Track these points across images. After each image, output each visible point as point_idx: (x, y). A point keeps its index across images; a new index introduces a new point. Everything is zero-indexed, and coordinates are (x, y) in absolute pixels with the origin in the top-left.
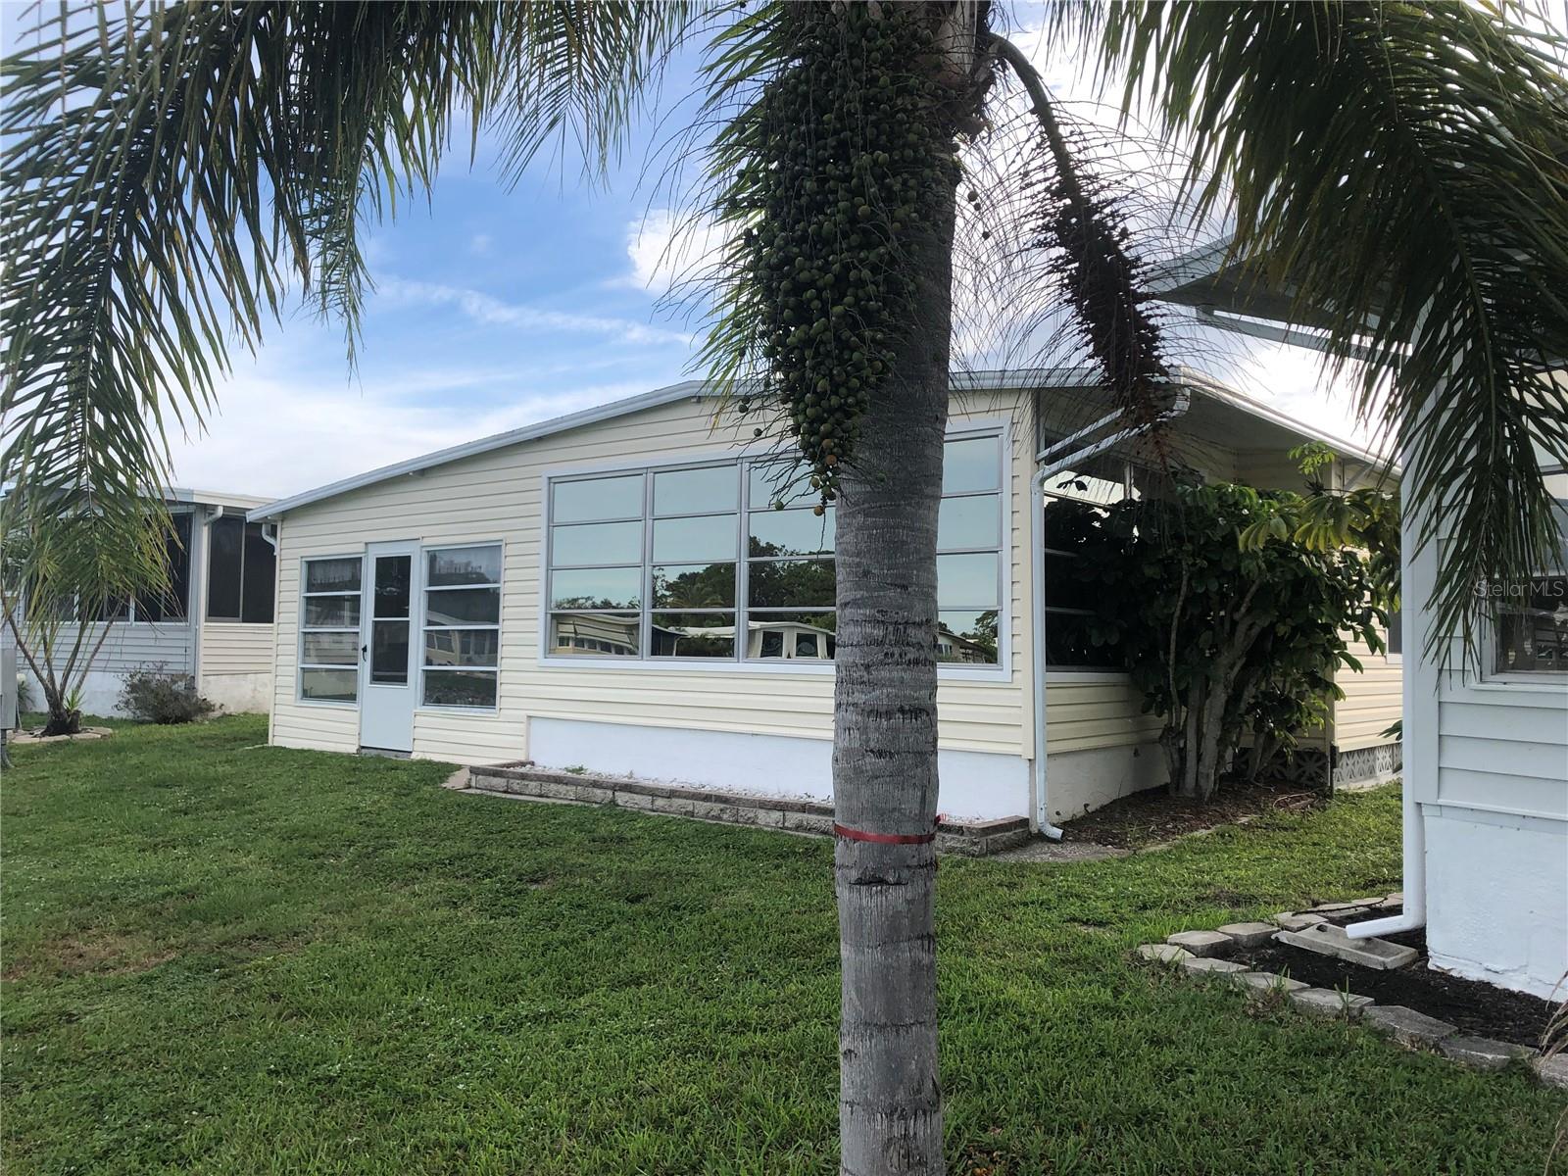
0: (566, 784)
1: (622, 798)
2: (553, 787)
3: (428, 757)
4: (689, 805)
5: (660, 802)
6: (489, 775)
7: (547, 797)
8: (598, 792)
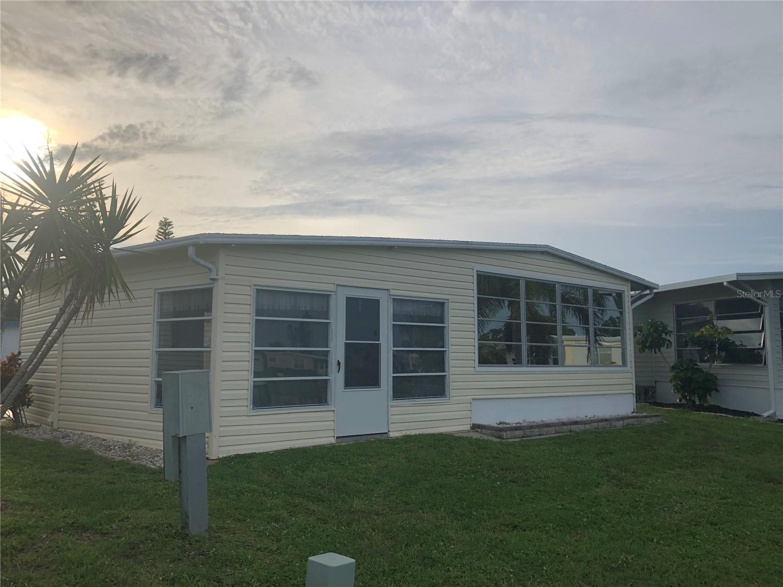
0: (551, 427)
1: (574, 427)
2: (546, 429)
3: (408, 433)
4: (595, 424)
5: (587, 426)
6: (513, 430)
7: (543, 435)
8: (565, 427)
